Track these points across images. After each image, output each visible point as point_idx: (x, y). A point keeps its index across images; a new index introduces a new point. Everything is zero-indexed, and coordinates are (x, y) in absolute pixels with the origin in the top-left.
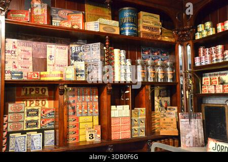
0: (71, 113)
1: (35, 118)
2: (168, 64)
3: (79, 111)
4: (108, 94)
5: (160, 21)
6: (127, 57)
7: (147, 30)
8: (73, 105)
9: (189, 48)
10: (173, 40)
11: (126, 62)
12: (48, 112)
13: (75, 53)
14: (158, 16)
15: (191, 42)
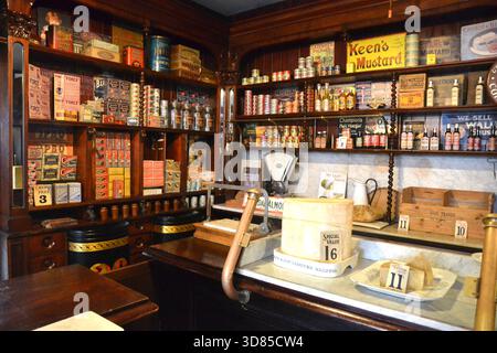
0: (98, 163)
1: (54, 167)
2: (207, 109)
3: (108, 161)
4: (141, 142)
5: (201, 58)
6: (161, 98)
7: (186, 68)
8: (101, 153)
9: (232, 93)
10: (213, 82)
11: (160, 103)
12: (69, 159)
13: (100, 89)
14: (198, 52)
15: (234, 87)
